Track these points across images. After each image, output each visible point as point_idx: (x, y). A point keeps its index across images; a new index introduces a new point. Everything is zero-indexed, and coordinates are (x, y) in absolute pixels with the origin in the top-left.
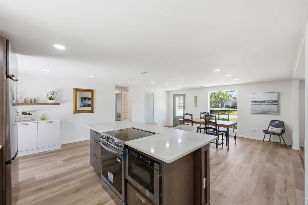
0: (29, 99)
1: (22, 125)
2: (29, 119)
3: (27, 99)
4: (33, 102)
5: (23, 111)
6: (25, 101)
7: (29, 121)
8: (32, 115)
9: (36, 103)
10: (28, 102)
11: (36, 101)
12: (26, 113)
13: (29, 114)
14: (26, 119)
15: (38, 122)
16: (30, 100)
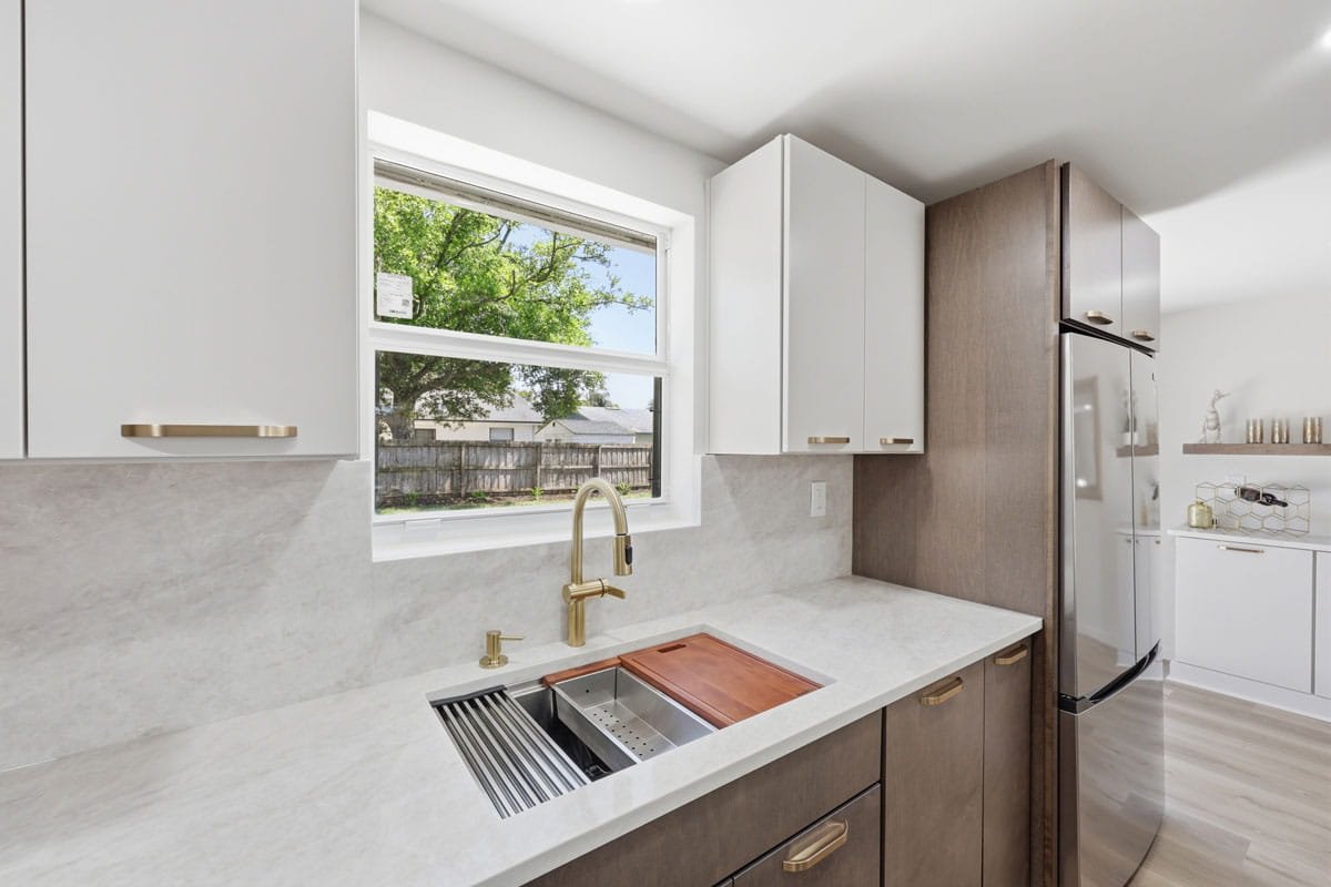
0: (1274, 422)
1: (1229, 548)
2: (1273, 524)
3: (1262, 422)
4: (1296, 439)
5: (1241, 483)
6: (1251, 434)
7: (1274, 533)
8: (1285, 505)
9: (1313, 442)
10: (1267, 439)
11: (1313, 433)
12: (1253, 491)
13: (1270, 500)
14: (1257, 524)
15: (1324, 548)
16: (1277, 429)
